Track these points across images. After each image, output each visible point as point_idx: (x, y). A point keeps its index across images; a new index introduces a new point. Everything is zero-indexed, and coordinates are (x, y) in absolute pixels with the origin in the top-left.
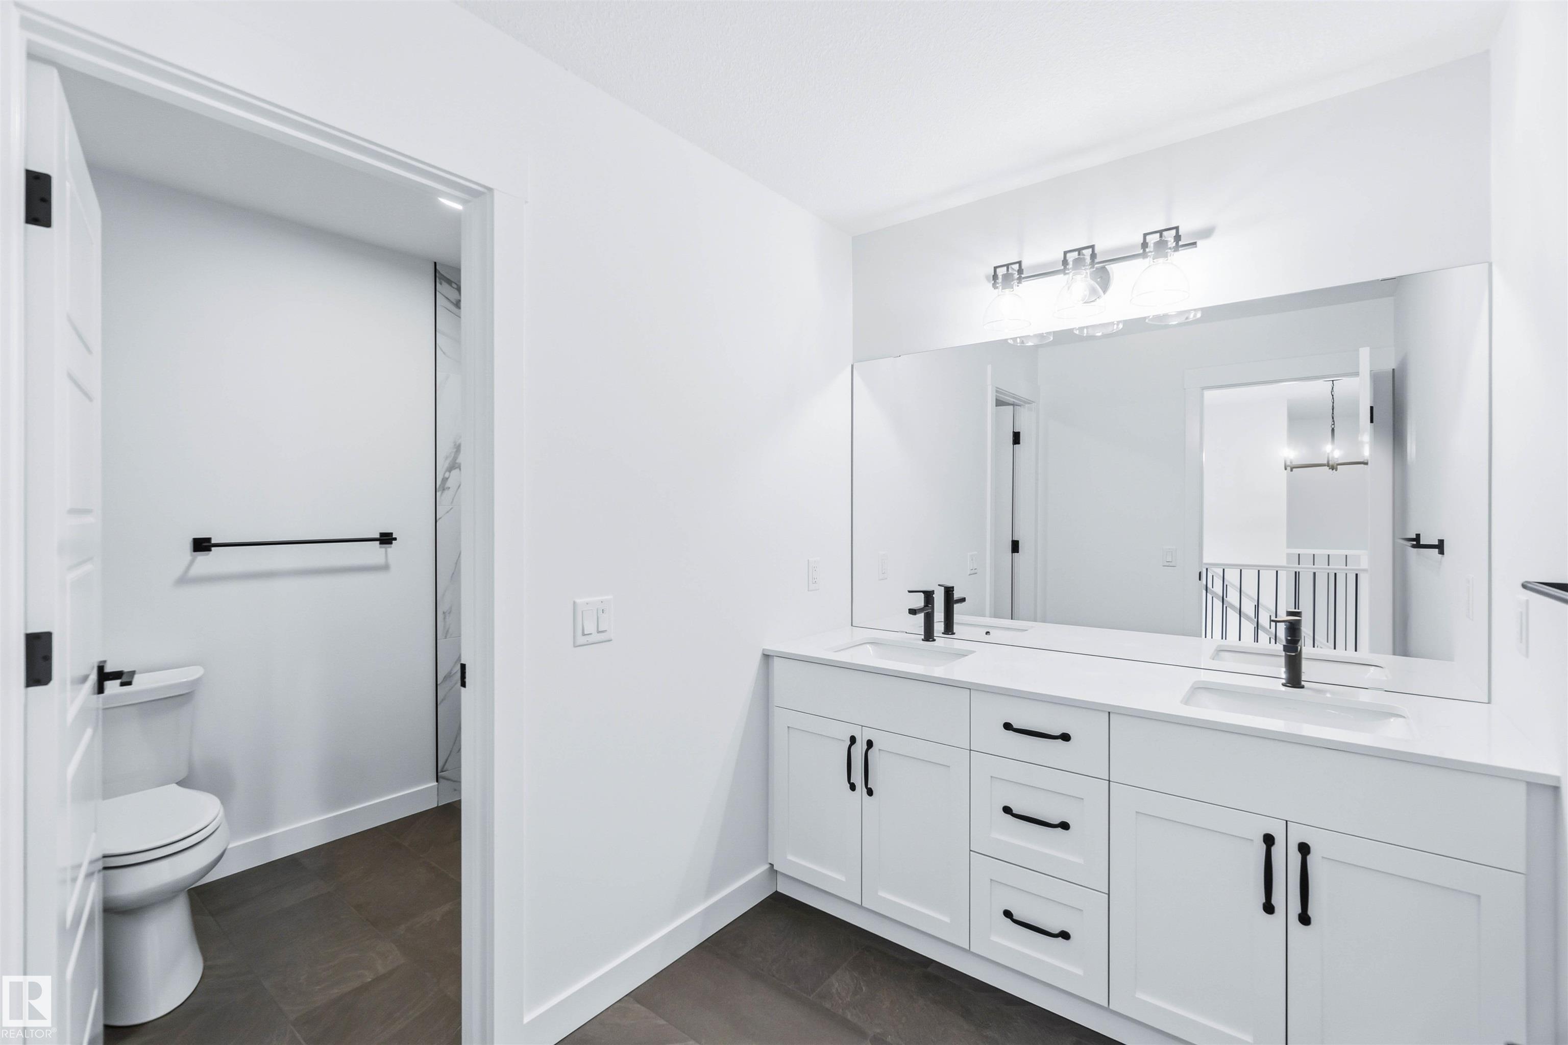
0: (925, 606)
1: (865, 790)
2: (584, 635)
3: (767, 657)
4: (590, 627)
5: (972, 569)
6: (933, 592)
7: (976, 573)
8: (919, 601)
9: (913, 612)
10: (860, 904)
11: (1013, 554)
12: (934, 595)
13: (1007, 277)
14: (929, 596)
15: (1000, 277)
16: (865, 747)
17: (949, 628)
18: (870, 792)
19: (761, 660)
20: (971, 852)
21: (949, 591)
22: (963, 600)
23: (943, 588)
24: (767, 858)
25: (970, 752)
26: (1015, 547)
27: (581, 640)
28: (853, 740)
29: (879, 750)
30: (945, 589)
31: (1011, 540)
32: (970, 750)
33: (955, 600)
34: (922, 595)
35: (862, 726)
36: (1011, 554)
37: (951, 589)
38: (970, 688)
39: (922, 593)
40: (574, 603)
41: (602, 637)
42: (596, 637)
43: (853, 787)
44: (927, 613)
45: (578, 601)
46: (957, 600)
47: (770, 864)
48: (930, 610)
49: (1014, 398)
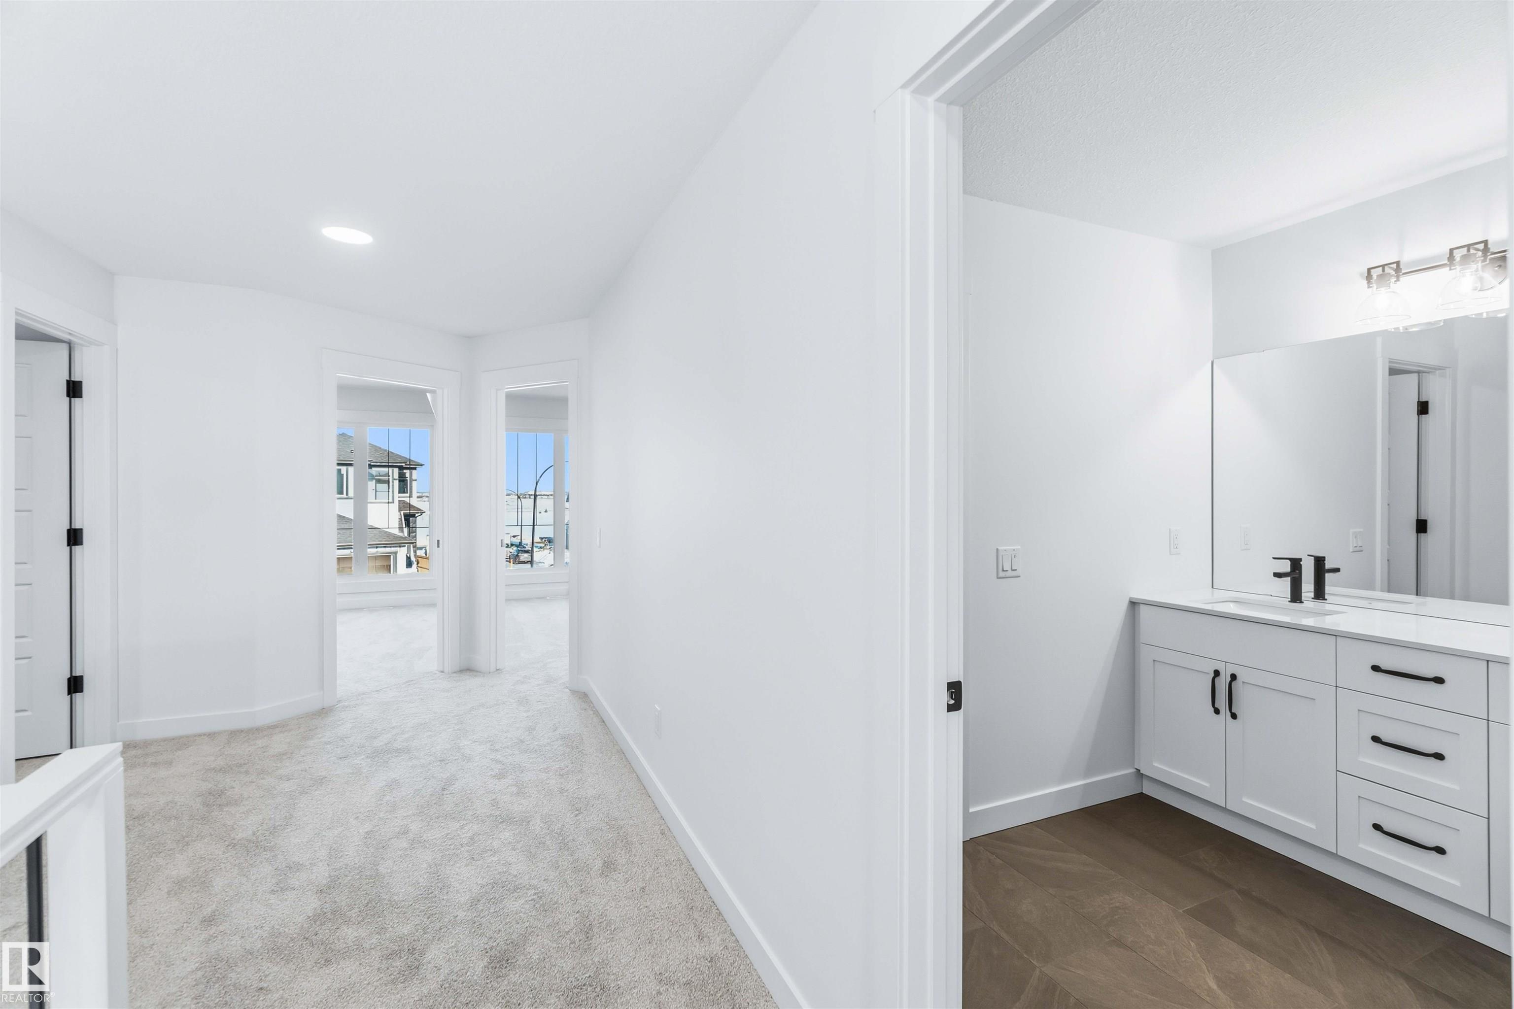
0: (1291, 572)
1: (1229, 714)
2: (1003, 571)
3: (1134, 604)
4: (1007, 567)
5: (1356, 547)
6: (1300, 560)
7: (1362, 551)
8: (1286, 567)
9: (1278, 575)
10: (1225, 807)
11: (1419, 534)
12: (1301, 563)
13: (1383, 277)
14: (1296, 564)
15: (1375, 277)
16: (1229, 679)
17: (1320, 593)
18: (1234, 716)
19: (1128, 604)
20: (1338, 772)
21: (1319, 562)
22: (1337, 570)
23: (1313, 558)
24: (1134, 764)
25: (1336, 689)
26: (1422, 526)
27: (1002, 574)
28: (1217, 673)
29: (1243, 682)
30: (1315, 560)
31: (1415, 518)
32: (1336, 687)
33: (1327, 570)
34: (1289, 562)
35: (1226, 662)
36: (1415, 534)
37: (1323, 559)
38: (1335, 635)
39: (1288, 561)
40: (997, 549)
41: (1014, 574)
42: (1010, 573)
43: (1217, 711)
44: (1294, 577)
45: (999, 548)
46: (1328, 570)
47: (1137, 769)
48: (1297, 576)
49: (1414, 366)
